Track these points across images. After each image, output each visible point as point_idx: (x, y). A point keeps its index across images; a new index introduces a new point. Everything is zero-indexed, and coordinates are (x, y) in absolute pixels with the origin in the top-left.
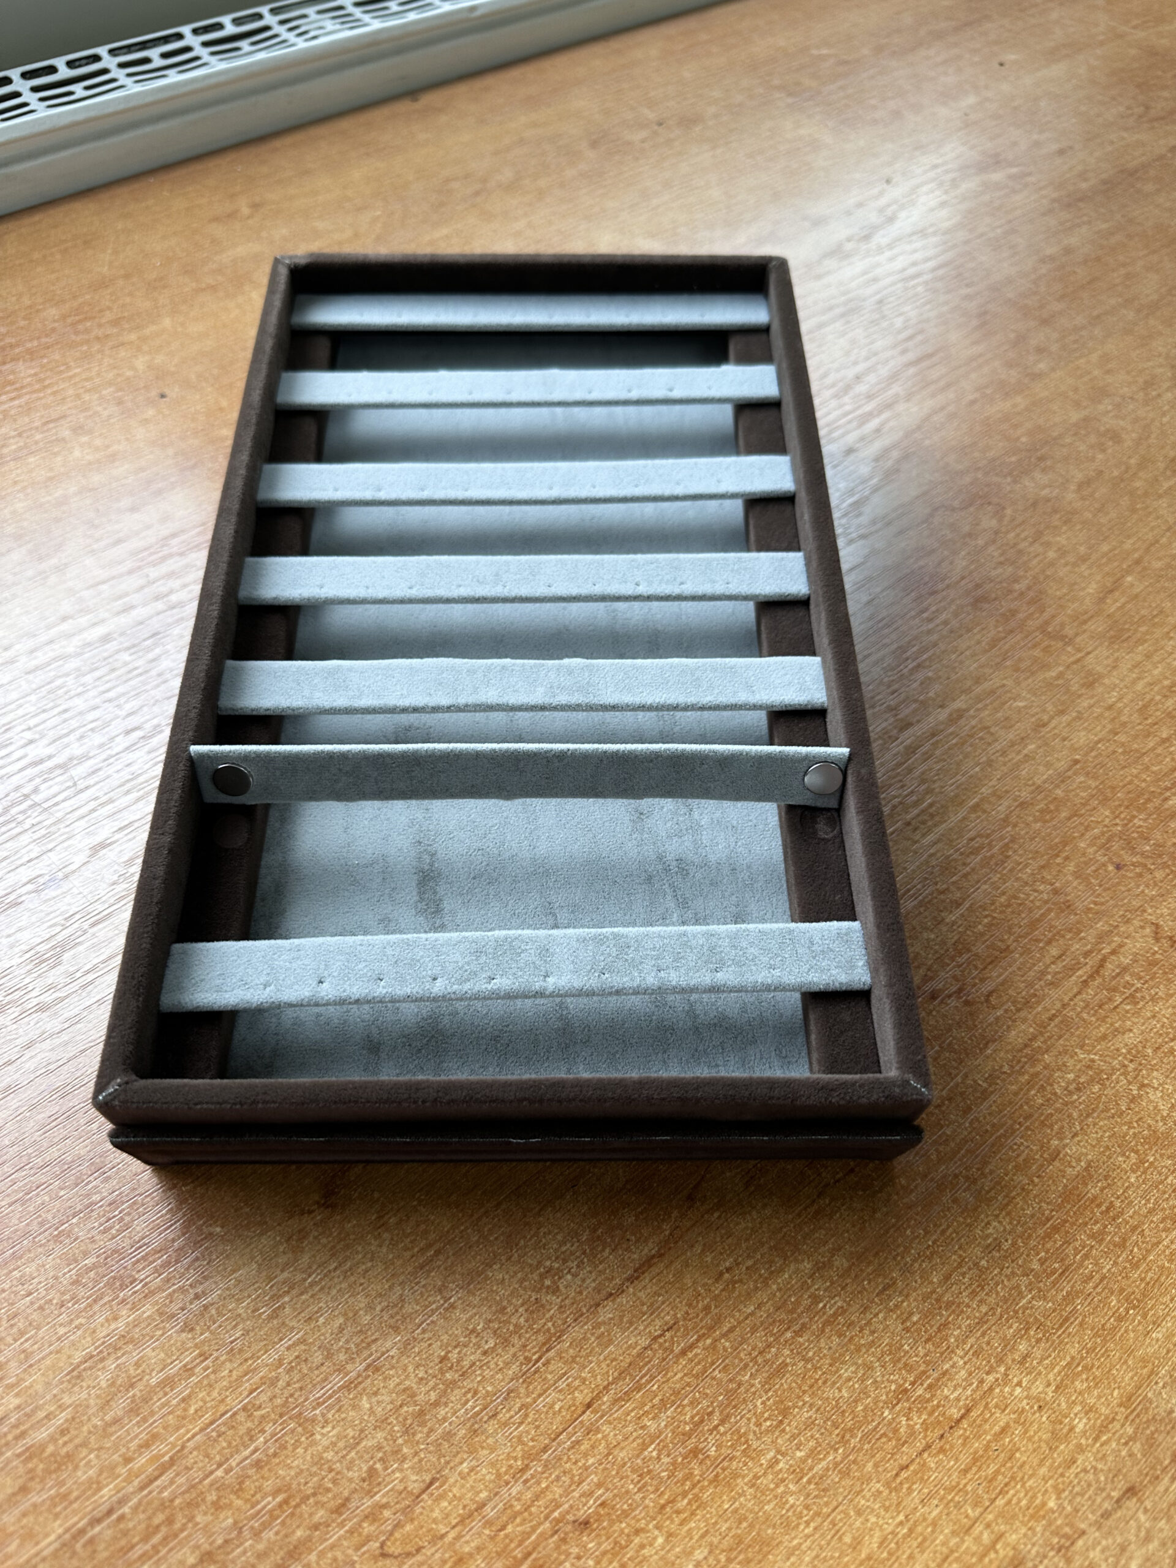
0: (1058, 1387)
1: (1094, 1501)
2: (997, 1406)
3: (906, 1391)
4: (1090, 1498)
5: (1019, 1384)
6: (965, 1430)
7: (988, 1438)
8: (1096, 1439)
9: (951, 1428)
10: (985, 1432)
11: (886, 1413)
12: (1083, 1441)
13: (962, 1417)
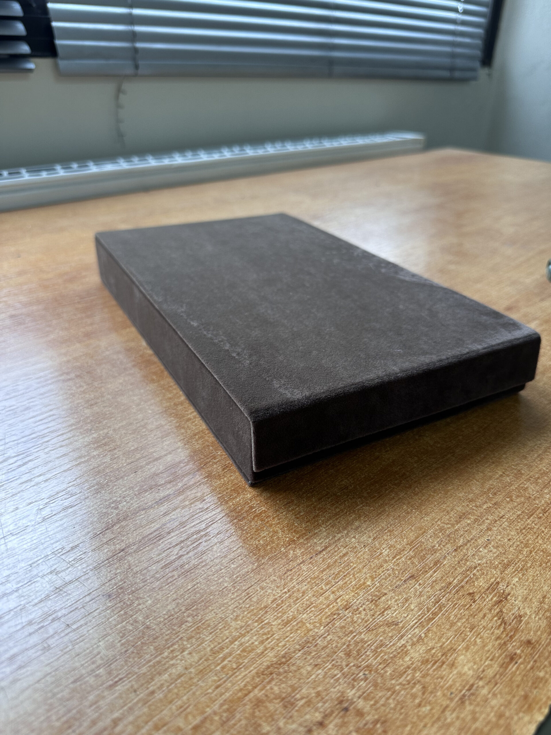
0: (374, 538)
1: (392, 582)
2: (342, 546)
3: (294, 540)
4: (390, 580)
5: (354, 537)
6: (324, 555)
7: (336, 558)
8: (394, 558)
9: (317, 554)
10: (335, 556)
11: (283, 549)
12: (387, 558)
13: (323, 550)
